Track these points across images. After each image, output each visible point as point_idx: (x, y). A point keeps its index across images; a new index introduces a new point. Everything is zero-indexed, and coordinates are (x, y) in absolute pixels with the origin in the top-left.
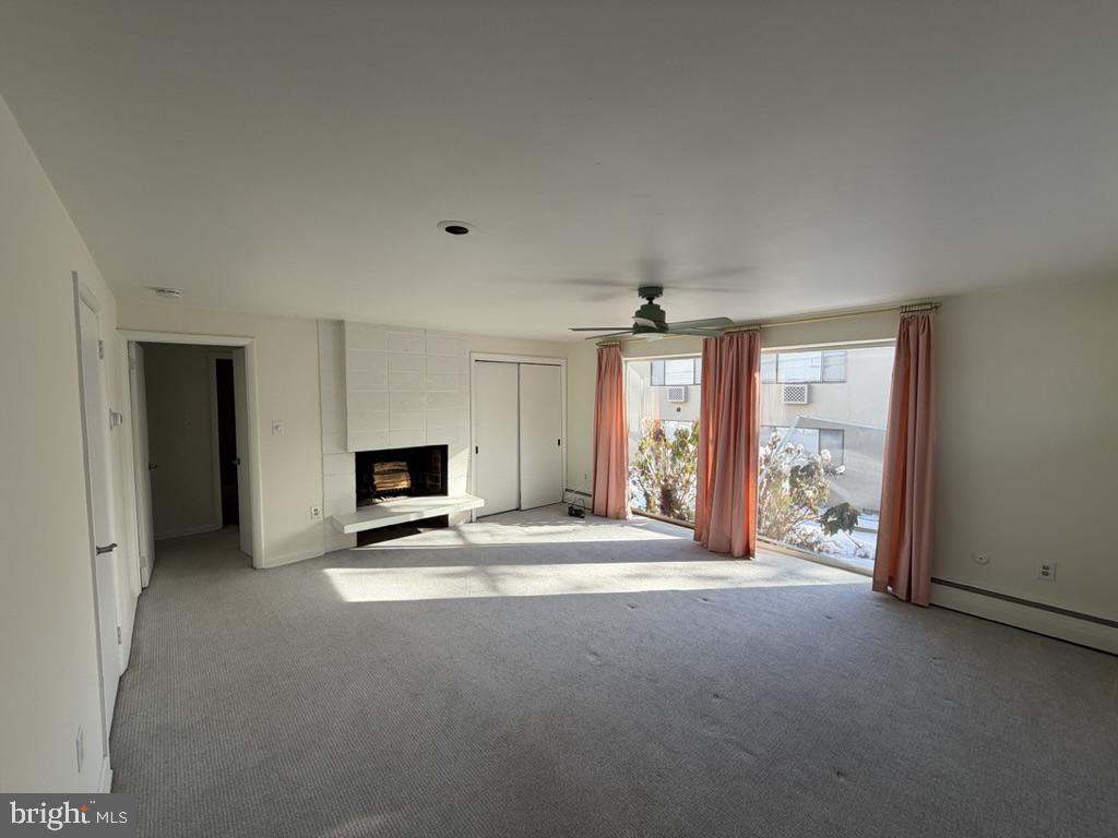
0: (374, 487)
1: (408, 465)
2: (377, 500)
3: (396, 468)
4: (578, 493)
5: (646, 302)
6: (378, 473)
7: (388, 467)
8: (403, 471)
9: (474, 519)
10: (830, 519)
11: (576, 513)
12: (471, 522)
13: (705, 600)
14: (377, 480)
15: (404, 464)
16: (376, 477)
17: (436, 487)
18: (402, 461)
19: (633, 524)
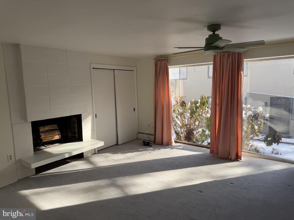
0: (41, 140)
1: (58, 126)
2: (43, 147)
3: (52, 128)
4: (147, 134)
5: (212, 33)
6: (42, 132)
7: (47, 128)
8: (56, 130)
9: (96, 152)
10: (269, 139)
11: (147, 144)
12: (95, 154)
13: (232, 184)
14: (43, 136)
15: (56, 126)
16: (42, 134)
17: (74, 137)
18: (54, 124)
19: (176, 148)
